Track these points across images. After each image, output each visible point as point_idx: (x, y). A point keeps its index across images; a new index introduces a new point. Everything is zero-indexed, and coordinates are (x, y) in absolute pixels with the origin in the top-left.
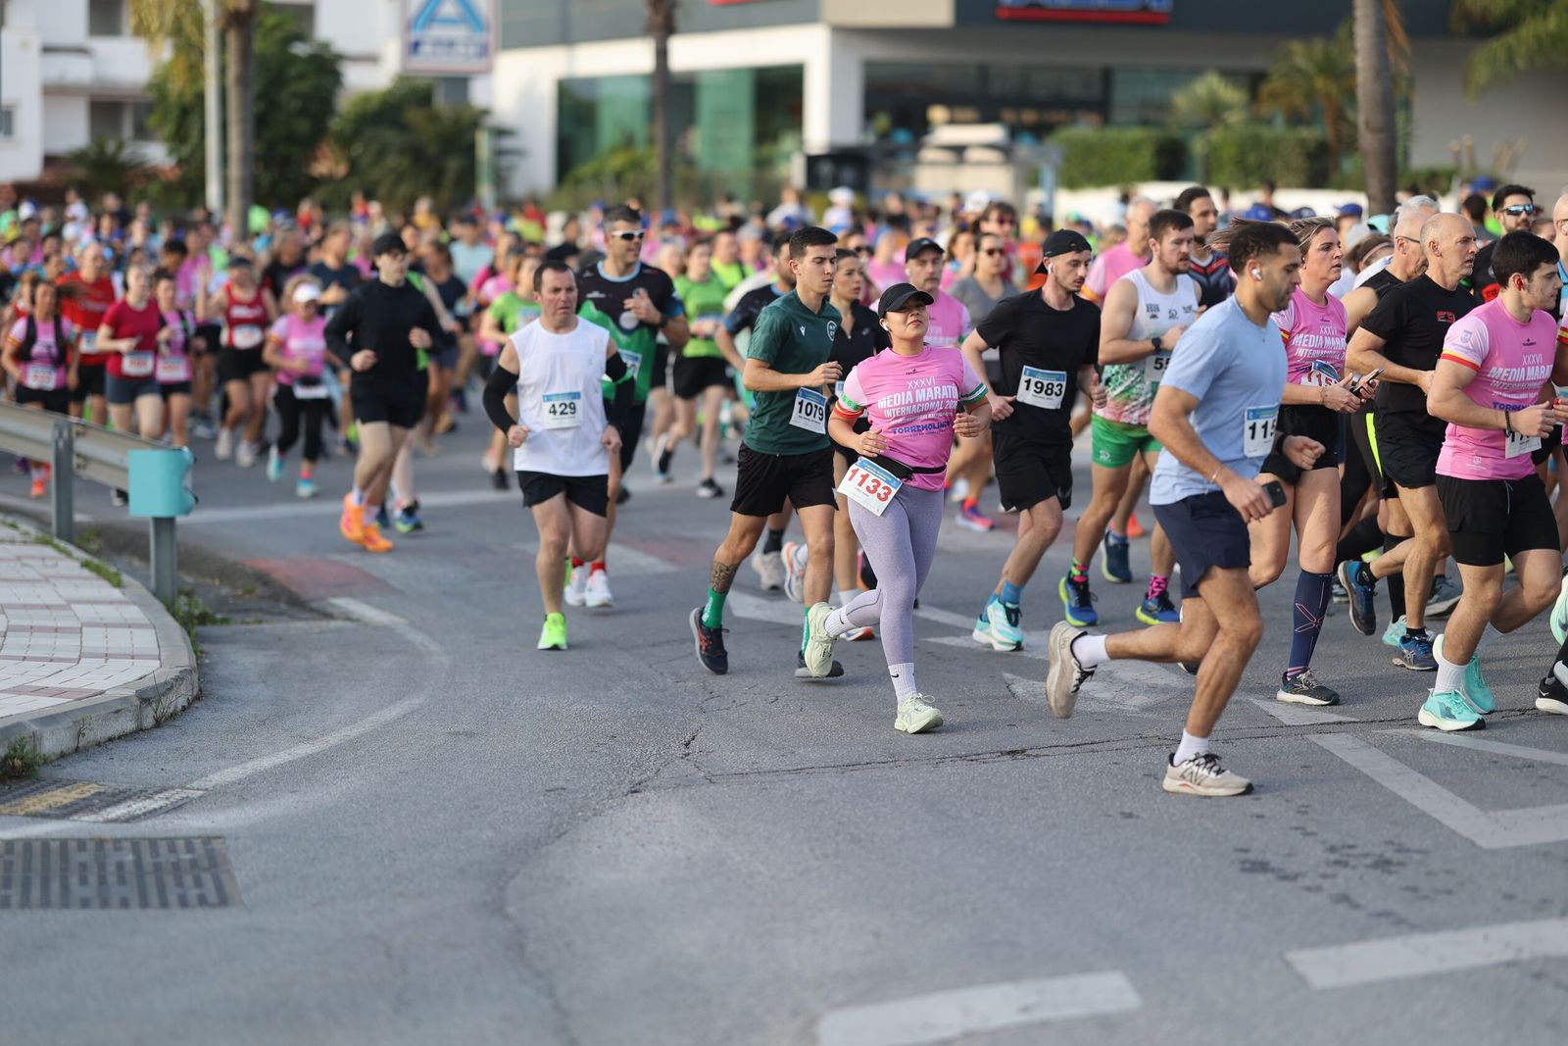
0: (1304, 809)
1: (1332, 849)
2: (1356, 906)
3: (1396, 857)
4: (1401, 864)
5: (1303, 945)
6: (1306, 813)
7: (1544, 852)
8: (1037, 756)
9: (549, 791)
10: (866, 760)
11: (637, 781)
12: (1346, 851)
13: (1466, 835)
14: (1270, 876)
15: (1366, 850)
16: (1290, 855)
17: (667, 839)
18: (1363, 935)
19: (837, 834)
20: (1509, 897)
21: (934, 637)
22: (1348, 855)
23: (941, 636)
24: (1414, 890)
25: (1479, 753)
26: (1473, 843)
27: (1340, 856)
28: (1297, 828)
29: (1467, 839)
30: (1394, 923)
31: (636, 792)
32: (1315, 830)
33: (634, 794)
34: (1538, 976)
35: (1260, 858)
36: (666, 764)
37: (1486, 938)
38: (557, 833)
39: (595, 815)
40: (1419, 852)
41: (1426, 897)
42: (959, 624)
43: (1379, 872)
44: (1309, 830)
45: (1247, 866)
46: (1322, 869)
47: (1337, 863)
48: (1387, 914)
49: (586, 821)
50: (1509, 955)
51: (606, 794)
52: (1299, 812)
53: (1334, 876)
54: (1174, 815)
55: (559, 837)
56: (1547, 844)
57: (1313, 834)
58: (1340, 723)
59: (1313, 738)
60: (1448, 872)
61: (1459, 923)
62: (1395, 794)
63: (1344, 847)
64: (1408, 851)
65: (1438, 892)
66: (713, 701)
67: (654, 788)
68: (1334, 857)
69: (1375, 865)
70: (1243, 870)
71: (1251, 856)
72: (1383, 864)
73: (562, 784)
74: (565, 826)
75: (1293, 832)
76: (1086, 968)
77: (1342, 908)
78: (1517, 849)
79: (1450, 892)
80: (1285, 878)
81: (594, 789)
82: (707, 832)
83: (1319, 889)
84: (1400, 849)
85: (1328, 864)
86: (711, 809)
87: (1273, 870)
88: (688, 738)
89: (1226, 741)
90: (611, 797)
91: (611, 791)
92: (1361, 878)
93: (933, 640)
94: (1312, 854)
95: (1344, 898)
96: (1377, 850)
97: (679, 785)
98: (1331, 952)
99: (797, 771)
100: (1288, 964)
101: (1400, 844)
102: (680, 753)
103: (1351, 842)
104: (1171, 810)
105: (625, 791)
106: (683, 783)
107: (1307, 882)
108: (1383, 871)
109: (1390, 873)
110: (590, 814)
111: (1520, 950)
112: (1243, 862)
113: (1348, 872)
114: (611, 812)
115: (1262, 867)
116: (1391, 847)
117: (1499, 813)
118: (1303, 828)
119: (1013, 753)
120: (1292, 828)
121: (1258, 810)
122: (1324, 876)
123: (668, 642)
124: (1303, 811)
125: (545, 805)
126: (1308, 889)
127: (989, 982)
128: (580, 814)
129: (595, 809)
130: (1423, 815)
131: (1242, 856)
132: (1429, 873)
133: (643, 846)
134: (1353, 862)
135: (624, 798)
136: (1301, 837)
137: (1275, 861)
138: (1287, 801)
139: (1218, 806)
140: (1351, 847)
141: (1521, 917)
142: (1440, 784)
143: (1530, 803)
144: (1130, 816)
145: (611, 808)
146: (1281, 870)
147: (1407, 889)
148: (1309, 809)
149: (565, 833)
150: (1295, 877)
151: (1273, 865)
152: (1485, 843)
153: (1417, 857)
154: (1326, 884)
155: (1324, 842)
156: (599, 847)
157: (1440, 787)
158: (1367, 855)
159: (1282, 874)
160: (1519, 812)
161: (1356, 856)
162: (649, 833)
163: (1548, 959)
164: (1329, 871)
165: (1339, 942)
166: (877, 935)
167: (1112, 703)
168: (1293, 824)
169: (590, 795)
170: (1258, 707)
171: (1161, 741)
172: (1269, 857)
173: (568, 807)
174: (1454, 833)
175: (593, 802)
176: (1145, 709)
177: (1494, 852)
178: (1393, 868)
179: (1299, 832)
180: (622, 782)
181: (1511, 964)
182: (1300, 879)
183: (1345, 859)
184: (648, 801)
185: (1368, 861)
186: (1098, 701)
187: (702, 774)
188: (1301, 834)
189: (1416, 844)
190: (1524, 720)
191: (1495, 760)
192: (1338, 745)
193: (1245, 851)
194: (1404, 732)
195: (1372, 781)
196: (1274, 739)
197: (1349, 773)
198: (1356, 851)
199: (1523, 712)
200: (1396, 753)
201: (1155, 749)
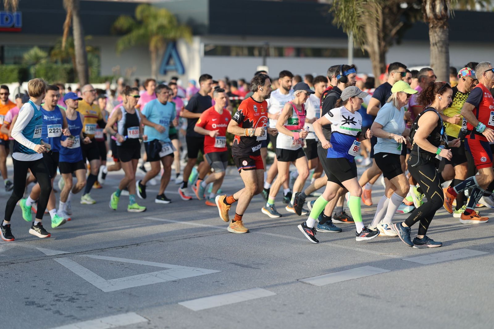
0: (49, 283)
1: (56, 296)
2: (61, 314)
3: (76, 297)
4: (77, 299)
6: (49, 284)
7: (123, 292)
12: (60, 296)
13: (99, 288)
14: (35, 306)
15: (67, 295)
16: (42, 299)
18: (62, 323)
20: (110, 307)
22: (61, 297)
24: (81, 307)
25: (107, 261)
26: (101, 290)
27: (58, 298)
28: (45, 290)
29: (100, 289)
30: (72, 319)
32: (51, 290)
35: (32, 301)
37: (101, 322)
40: (84, 295)
41: (84, 310)
43: (70, 302)
44: (50, 290)
45: (28, 303)
46: (52, 303)
47: (57, 300)
48: (71, 316)
52: (47, 284)
53: (55, 305)
54: (6, 288)
56: (124, 289)
57: (51, 291)
58: (65, 254)
59: (55, 259)
60: (92, 301)
62: (79, 276)
63: (60, 295)
64: (80, 295)
65: (88, 307)
68: (56, 298)
69: (69, 300)
70: (26, 305)
71: (29, 300)
72: (72, 300)
75: (44, 291)
77: (56, 315)
78: (115, 291)
79: (92, 307)
80: (40, 306)
83: (50, 309)
84: (78, 294)
85: (54, 301)
87: (36, 304)
89: (27, 262)
92: (64, 305)
94: (50, 298)
95: (58, 312)
96: (70, 295)
101: (78, 293)
103: (63, 293)
104: (5, 286)
107: (47, 308)
108: (72, 302)
109: (74, 302)
111: (112, 325)
112: (26, 302)
113: (60, 303)
115: (33, 303)
116: (76, 294)
117: (111, 280)
118: (48, 290)
120: (44, 290)
121: (33, 285)
122: (52, 305)
126: (47, 310)
130: (87, 282)
131: (27, 300)
132: (86, 302)
134: (62, 299)
136: (47, 292)
137: (37, 301)
138: (44, 281)
139: (21, 284)
140: (62, 295)
141: (113, 314)
142: (93, 272)
143: (121, 276)
146: (38, 304)
147: (78, 307)
148: (51, 283)
150: (43, 306)
151: (36, 302)
152: (105, 290)
153: (83, 296)
154: (52, 307)
155: (53, 294)
157: (93, 273)
158: (67, 297)
159: (39, 305)
160: (117, 279)
161: (63, 297)
164: (54, 303)
168: (44, 289)
170: (39, 250)
171: (6, 264)
172: (35, 300)
174: (96, 287)
176: (2, 253)
177: (108, 293)
178: (74, 301)
179: (46, 291)
182: (44, 306)
183: (60, 299)
185: (67, 299)
188: (47, 291)
189: (83, 292)
190: (123, 249)
191: (112, 263)
192: (63, 261)
193: (27, 298)
194: (84, 255)
195: (72, 272)
196: (43, 261)
197: (65, 270)
198: (63, 296)
199: (123, 247)
200: (81, 263)
201: (3, 266)
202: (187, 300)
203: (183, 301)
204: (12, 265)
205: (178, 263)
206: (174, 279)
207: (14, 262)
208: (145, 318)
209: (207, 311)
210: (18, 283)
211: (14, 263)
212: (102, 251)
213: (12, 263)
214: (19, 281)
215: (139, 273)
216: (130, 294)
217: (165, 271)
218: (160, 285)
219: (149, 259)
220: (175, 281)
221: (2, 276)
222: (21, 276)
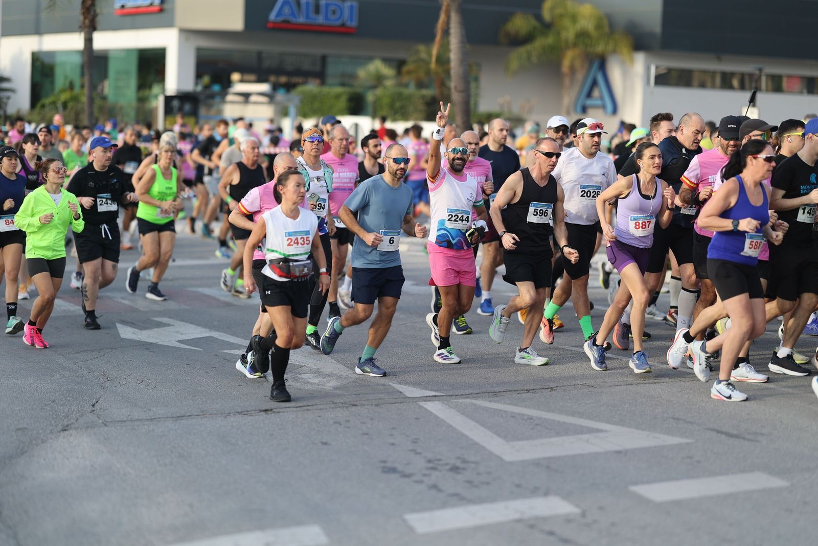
1: (429, 461)
2: (440, 491)
3: (462, 466)
4: (464, 469)
5: (413, 511)
6: (416, 442)
7: (537, 463)
8: (279, 412)
9: (18, 429)
10: (189, 414)
11: (66, 424)
12: (436, 462)
13: (498, 454)
14: (397, 475)
15: (447, 462)
16: (408, 464)
17: (80, 456)
18: (444, 505)
19: (172, 452)
20: (518, 486)
21: (227, 350)
22: (437, 464)
23: (230, 350)
24: (470, 482)
25: (506, 412)
26: (500, 459)
27: (433, 465)
28: (412, 450)
29: (498, 456)
30: (459, 499)
31: (65, 430)
32: (421, 451)
33: (64, 432)
34: (532, 527)
35: (392, 466)
36: (81, 416)
37: (506, 507)
38: (22, 451)
39: (43, 442)
40: (473, 463)
41: (476, 486)
42: (239, 343)
43: (453, 473)
44: (418, 451)
45: (385, 470)
46: (424, 472)
47: (431, 468)
48: (456, 495)
49: (37, 445)
50: (517, 516)
51: (49, 431)
52: (413, 442)
53: (429, 475)
54: (349, 443)
55: (23, 454)
56: (539, 459)
57: (420, 453)
58: (435, 396)
59: (422, 404)
60: (489, 473)
61: (492, 499)
62: (462, 433)
63: (435, 460)
64: (468, 462)
65: (483, 483)
66: (108, 383)
67: (75, 428)
68: (430, 465)
69: (451, 470)
70: (384, 472)
71: (389, 465)
72: (455, 469)
73: (25, 426)
74: (26, 448)
75: (410, 452)
76: (299, 523)
77: (433, 492)
78: (523, 461)
79: (488, 483)
80: (405, 476)
81: (42, 429)
82: (103, 452)
83: (421, 482)
84: (464, 461)
85: (427, 469)
86: (105, 439)
87: (399, 472)
88: (94, 402)
89: (377, 405)
90: (51, 433)
91: (51, 430)
92: (444, 476)
93: (226, 351)
94: (419, 464)
95: (434, 487)
96: (452, 462)
97: (88, 427)
98: (426, 515)
99: (152, 420)
100: (405, 521)
101: (464, 459)
102: (89, 410)
103: (439, 457)
104: (347, 441)
105: (59, 430)
106: (89, 426)
107: (415, 478)
108: (455, 472)
109: (459, 473)
110: (39, 442)
111: (523, 513)
112: (383, 468)
113: (437, 473)
114: (51, 441)
115: (393, 470)
116: (459, 460)
117: (515, 443)
118: (415, 450)
119: (266, 411)
120: (409, 450)
121: (392, 441)
122: (425, 475)
123: (85, 351)
124: (415, 441)
125: (15, 437)
126: (417, 482)
127: (249, 530)
128: (34, 442)
129: (43, 439)
130: (476, 444)
131: (383, 465)
132: (479, 474)
133: (68, 459)
134: (439, 468)
135: (59, 434)
136: (413, 455)
137: (400, 467)
138: (407, 436)
139: (372, 439)
140: (439, 460)
141: (523, 496)
143: (531, 438)
144: (325, 444)
145: (51, 438)
146: (403, 472)
147: (467, 482)
148: (418, 440)
149: (26, 452)
150: (410, 476)
151: (399, 469)
152: (507, 458)
153: (473, 465)
154: (425, 479)
155: (425, 458)
156: (44, 460)
157: (485, 429)
158: (447, 464)
159: (403, 474)
160: (525, 442)
161: (441, 465)
162: (72, 452)
163: (537, 518)
164: (428, 472)
165: (430, 509)
166: (191, 506)
167: (318, 385)
168: (410, 448)
169: (40, 432)
170: (394, 388)
171: (344, 405)
172: (397, 465)
173: (28, 438)
174: (491, 453)
175: (42, 436)
176: (336, 388)
177: (511, 463)
178: (460, 471)
179: (412, 452)
180: (56, 426)
181: (519, 521)
182: (412, 477)
183: (435, 466)
184: (71, 435)
185: (448, 467)
186: (312, 384)
187: (101, 421)
188: (414, 453)
189: (472, 459)
190: (529, 395)
191: (513, 416)
192: (434, 407)
193: (385, 462)
194: (468, 401)
195: (451, 426)
196: (402, 404)
197: (439, 422)
198: (441, 462)
199: (528, 391)
200: (463, 412)
201: (340, 409)
202: (642, 482)
203: (636, 483)
204: (354, 408)
205: (621, 423)
206: (617, 448)
207: (356, 403)
208: (577, 506)
209: (678, 504)
210: (366, 436)
211: (356, 405)
212: (494, 394)
213: (353, 405)
214: (367, 434)
215: (558, 434)
216: (548, 467)
217: (601, 435)
218: (595, 456)
219: (573, 414)
220: (619, 452)
221: (340, 424)
222: (369, 426)
